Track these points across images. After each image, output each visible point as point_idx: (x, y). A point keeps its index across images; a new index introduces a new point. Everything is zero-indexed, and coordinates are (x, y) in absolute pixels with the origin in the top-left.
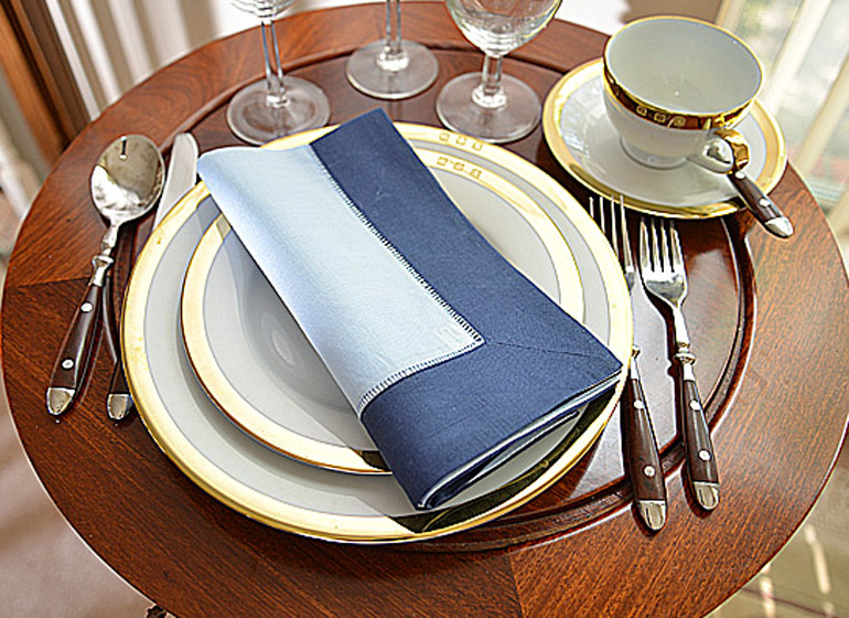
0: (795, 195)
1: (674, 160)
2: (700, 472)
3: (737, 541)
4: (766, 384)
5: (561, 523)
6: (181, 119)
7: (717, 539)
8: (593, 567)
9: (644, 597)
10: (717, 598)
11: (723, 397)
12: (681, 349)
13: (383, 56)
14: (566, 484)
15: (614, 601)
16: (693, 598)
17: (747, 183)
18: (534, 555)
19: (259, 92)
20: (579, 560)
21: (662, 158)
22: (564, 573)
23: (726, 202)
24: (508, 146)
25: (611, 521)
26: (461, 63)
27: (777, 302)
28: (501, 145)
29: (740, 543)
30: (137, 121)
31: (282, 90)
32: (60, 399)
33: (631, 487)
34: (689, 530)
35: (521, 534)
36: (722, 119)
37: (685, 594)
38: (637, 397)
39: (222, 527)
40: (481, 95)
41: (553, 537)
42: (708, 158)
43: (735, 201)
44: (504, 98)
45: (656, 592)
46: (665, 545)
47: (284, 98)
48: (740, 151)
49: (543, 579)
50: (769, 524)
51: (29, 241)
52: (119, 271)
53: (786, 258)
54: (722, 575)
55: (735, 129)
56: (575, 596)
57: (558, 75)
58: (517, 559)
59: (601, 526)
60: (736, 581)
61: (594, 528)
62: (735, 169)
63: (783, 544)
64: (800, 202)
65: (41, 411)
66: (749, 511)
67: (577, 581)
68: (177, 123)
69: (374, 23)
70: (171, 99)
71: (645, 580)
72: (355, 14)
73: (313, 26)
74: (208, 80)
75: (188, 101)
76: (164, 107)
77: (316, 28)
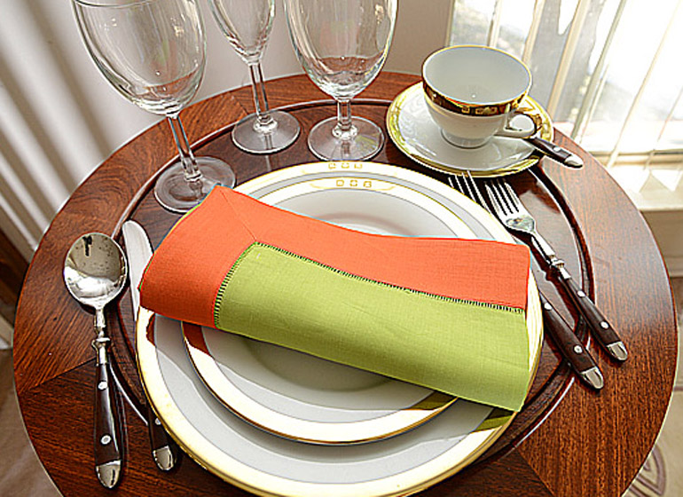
2: (607, 337)
3: (649, 374)
4: (609, 264)
5: (536, 410)
6: (119, 211)
7: (638, 378)
8: (575, 432)
9: (616, 439)
13: (258, 125)
16: (645, 425)
18: (533, 442)
19: (173, 176)
20: (563, 431)
22: (560, 446)
23: (528, 158)
26: (312, 116)
27: (587, 210)
28: (369, 160)
29: (652, 375)
30: (83, 223)
31: (195, 167)
34: (618, 379)
35: (515, 429)
36: (516, 102)
37: (639, 426)
40: (340, 132)
41: (537, 421)
44: (356, 131)
45: (622, 432)
46: (609, 396)
47: (198, 173)
48: (537, 119)
49: (548, 456)
50: (661, 355)
52: (114, 346)
56: (575, 459)
58: (524, 449)
60: (663, 402)
61: (560, 404)
66: (645, 351)
67: (570, 448)
68: (116, 215)
69: (238, 104)
70: (105, 199)
71: (611, 427)
72: (222, 102)
73: (194, 118)
74: (129, 177)
75: (119, 196)
76: (102, 206)
77: (197, 119)
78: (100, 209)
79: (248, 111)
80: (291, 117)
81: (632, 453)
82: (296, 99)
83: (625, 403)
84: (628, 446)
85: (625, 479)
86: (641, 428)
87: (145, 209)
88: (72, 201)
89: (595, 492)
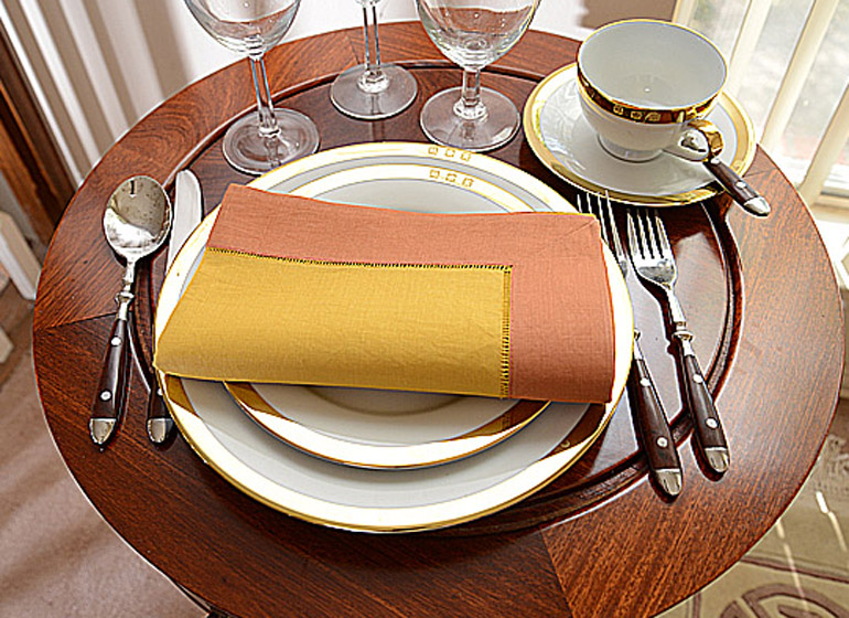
0: (767, 176)
1: (652, 152)
2: (709, 438)
3: (750, 498)
4: (760, 352)
5: (585, 499)
6: (179, 156)
7: (732, 499)
8: (621, 535)
9: (670, 557)
10: (737, 552)
11: (722, 369)
12: (678, 328)
13: (364, 81)
14: (586, 462)
15: (643, 564)
16: (715, 554)
17: (723, 168)
18: (564, 530)
19: (248, 126)
20: (606, 530)
21: (639, 152)
22: (594, 543)
23: (704, 188)
24: (493, 154)
25: (632, 491)
26: (438, 80)
27: (762, 275)
28: (484, 153)
29: (753, 500)
30: (137, 163)
31: (273, 121)
32: (102, 429)
33: (647, 458)
34: (705, 492)
35: (550, 512)
36: (693, 111)
37: (707, 552)
38: (642, 375)
39: (270, 531)
40: (462, 108)
41: (579, 511)
42: (683, 148)
43: (713, 186)
44: (484, 110)
45: (681, 552)
46: (684, 508)
47: (276, 128)
48: (714, 139)
49: (576, 550)
50: (778, 480)
51: (51, 285)
52: (139, 306)
53: (766, 235)
54: (740, 531)
55: (707, 119)
56: (607, 562)
57: (534, 83)
58: (549, 534)
59: (623, 497)
61: (617, 500)
62: (711, 156)
63: (792, 498)
64: (773, 181)
65: (86, 442)
66: (758, 470)
67: (607, 550)
68: (175, 161)
69: (350, 48)
70: (166, 139)
71: (669, 541)
72: (331, 42)
73: (292, 58)
74: (200, 117)
75: (183, 139)
76: (161, 147)
77: (295, 59)
78: (159, 150)
79: (360, 60)
80: (411, 77)
81: (683, 579)
82: (424, 54)
83: (701, 523)
84: (682, 569)
85: (660, 603)
86: (709, 555)
87: (208, 159)
88: (132, 134)
89: (617, 604)
